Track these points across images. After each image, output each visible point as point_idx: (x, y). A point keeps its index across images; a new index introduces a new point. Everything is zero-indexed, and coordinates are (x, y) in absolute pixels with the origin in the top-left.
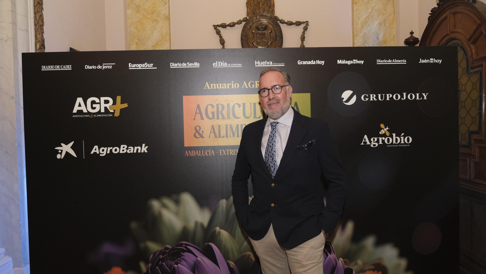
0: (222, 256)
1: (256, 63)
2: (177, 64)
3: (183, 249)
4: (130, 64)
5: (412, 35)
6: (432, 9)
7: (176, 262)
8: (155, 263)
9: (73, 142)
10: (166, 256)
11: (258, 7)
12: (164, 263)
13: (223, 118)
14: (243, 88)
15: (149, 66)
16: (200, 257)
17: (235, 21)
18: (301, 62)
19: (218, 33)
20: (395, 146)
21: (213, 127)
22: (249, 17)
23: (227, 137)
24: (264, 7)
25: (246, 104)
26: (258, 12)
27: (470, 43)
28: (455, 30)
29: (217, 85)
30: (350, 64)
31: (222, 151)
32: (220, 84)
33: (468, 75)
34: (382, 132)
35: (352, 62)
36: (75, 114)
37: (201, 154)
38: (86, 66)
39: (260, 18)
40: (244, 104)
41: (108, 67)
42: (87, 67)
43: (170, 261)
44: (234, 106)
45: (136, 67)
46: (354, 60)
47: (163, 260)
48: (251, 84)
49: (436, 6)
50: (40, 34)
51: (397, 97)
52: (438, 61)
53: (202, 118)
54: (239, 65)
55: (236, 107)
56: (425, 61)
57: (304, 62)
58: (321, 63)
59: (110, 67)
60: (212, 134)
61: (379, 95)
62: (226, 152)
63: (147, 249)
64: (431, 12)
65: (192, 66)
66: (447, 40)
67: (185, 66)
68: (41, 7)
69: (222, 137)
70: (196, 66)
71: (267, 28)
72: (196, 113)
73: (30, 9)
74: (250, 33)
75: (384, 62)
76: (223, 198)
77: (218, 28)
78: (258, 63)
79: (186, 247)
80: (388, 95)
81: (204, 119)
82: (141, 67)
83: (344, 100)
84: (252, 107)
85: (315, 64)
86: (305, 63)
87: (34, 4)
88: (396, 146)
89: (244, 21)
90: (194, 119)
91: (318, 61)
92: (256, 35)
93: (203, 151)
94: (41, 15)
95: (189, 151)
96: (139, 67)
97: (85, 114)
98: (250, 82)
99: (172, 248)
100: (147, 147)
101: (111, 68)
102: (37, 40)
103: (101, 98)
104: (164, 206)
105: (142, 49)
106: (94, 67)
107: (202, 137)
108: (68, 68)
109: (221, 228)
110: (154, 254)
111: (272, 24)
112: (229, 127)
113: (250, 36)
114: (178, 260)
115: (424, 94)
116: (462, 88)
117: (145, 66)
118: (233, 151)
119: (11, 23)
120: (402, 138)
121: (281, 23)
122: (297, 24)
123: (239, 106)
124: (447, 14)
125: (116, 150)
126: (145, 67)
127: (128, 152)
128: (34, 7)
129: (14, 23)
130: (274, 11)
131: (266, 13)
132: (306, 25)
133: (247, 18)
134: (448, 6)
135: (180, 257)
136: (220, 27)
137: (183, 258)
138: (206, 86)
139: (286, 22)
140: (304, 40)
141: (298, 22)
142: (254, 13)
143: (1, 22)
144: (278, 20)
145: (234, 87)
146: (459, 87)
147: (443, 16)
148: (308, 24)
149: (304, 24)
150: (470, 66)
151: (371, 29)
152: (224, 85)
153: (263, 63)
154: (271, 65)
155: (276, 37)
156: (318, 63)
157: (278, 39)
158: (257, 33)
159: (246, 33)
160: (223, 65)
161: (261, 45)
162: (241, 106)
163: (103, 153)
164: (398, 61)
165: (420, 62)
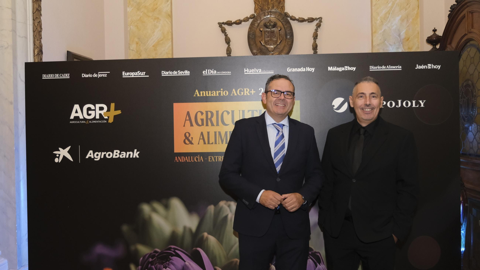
0: (209, 261)
1: (245, 71)
2: (168, 72)
3: (172, 253)
4: (123, 72)
5: (435, 33)
6: (452, 6)
7: (165, 265)
8: (144, 266)
9: (70, 147)
10: (155, 259)
11: (267, 3)
12: (153, 266)
13: (212, 125)
14: (232, 95)
15: (142, 74)
16: (188, 261)
17: (242, 19)
18: (291, 69)
19: (224, 31)
21: (202, 134)
22: (257, 14)
23: (216, 143)
24: (273, 3)
25: (235, 111)
26: (267, 8)
28: (473, 30)
29: (207, 92)
30: (341, 71)
31: (211, 158)
35: (343, 69)
36: (72, 120)
37: (190, 160)
38: (83, 74)
40: (233, 112)
41: (103, 75)
42: (84, 76)
43: (159, 264)
44: (223, 114)
45: (129, 75)
46: (345, 67)
47: (152, 263)
48: (240, 91)
49: (456, 3)
50: (38, 40)
51: (391, 104)
52: (436, 67)
53: (192, 125)
54: (229, 72)
55: (225, 113)
56: (423, 67)
57: (294, 69)
58: (311, 70)
60: (202, 141)
62: (215, 159)
63: (137, 251)
64: (450, 10)
65: (183, 74)
66: (466, 40)
67: (175, 74)
68: (39, 14)
69: (211, 144)
70: (187, 74)
71: (275, 26)
72: (186, 120)
73: (29, 16)
74: (258, 30)
75: (377, 68)
76: (211, 204)
78: (247, 70)
79: (174, 252)
82: (134, 76)
83: (335, 108)
84: (240, 115)
85: (305, 71)
86: (294, 70)
87: (33, 11)
89: (252, 18)
90: (184, 126)
91: (308, 68)
92: (265, 33)
93: (192, 157)
94: (39, 21)
95: (179, 157)
96: (132, 76)
97: (82, 120)
98: (240, 89)
99: (161, 252)
100: (138, 153)
101: (105, 76)
102: (35, 46)
103: (96, 105)
104: (154, 210)
106: (90, 76)
107: (192, 144)
108: (67, 76)
109: (209, 233)
110: (144, 257)
111: (282, 21)
112: (217, 134)
113: (258, 33)
114: (167, 264)
115: (421, 102)
117: (138, 74)
119: (11, 31)
121: (292, 20)
122: (309, 21)
123: (228, 113)
124: (465, 12)
125: (109, 155)
126: (138, 75)
127: (121, 157)
128: (33, 13)
129: (14, 31)
130: (284, 7)
131: (275, 9)
132: (319, 21)
133: (254, 14)
134: (466, 4)
135: (169, 261)
136: (226, 25)
137: (171, 262)
138: (195, 94)
139: (297, 18)
140: (317, 38)
141: (310, 19)
142: (262, 10)
143: (2, 30)
144: (288, 16)
145: (223, 94)
146: (475, 92)
147: (462, 14)
148: (322, 20)
149: (317, 20)
151: (392, 25)
152: (213, 92)
153: (252, 71)
154: (260, 72)
155: (286, 35)
156: (308, 70)
157: (288, 37)
158: (265, 32)
159: (253, 31)
160: (213, 73)
161: (270, 44)
162: (229, 113)
163: (97, 158)
164: (392, 67)
165: (417, 68)
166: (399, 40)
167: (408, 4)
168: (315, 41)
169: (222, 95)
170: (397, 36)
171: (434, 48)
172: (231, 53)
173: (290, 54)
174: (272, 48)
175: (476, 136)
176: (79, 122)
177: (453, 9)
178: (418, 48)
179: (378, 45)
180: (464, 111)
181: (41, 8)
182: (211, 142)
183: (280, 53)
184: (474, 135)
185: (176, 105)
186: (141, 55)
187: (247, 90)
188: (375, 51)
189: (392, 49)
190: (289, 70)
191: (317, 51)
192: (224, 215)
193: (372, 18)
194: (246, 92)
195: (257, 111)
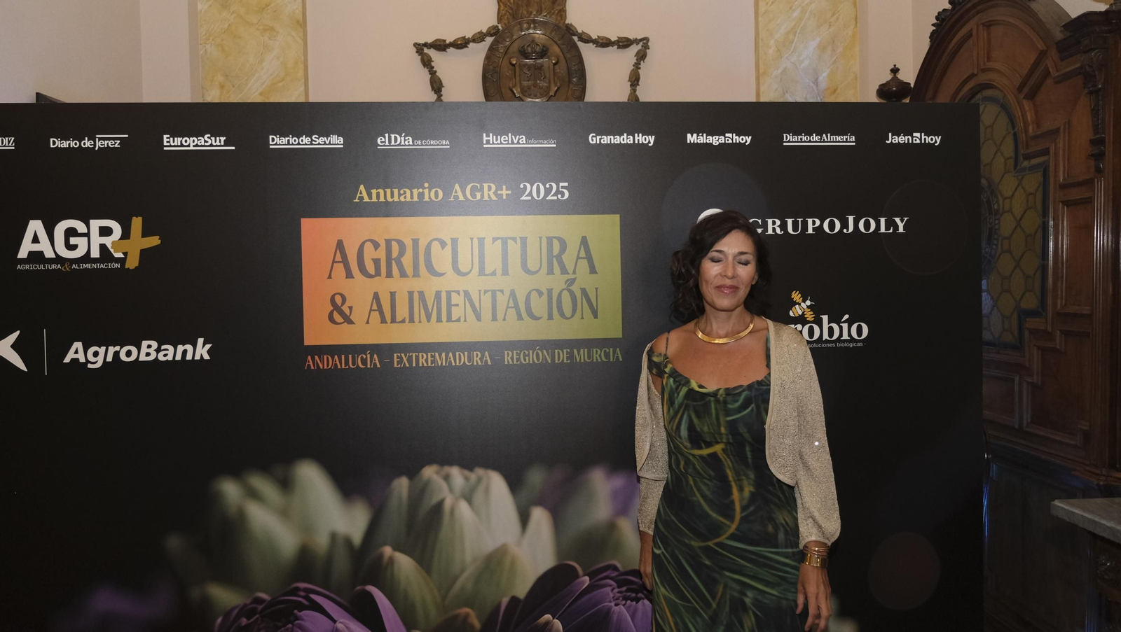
0: (398, 619)
1: (485, 138)
2: (287, 139)
3: (300, 602)
4: (165, 136)
5: (895, 75)
6: (939, 13)
9: (18, 332)
10: (257, 619)
11: (525, 2)
13: (403, 274)
14: (452, 199)
15: (216, 142)
16: (340, 621)
17: (469, 35)
18: (598, 137)
19: (427, 63)
20: (826, 345)
21: (376, 296)
22: (504, 26)
23: (412, 320)
24: (540, 1)
26: (525, 12)
27: (1021, 96)
28: (990, 65)
29: (388, 191)
30: (718, 144)
33: (1016, 174)
34: (796, 311)
35: (722, 140)
36: (22, 261)
37: (347, 363)
38: (52, 140)
39: (529, 28)
40: (455, 242)
41: (110, 143)
42: (54, 143)
44: (429, 245)
45: (182, 145)
46: (727, 135)
47: (247, 630)
48: (473, 190)
51: (832, 226)
52: (932, 139)
53: (349, 275)
54: (444, 142)
55: (436, 245)
56: (902, 139)
57: (605, 137)
58: (647, 142)
59: (116, 143)
60: (375, 315)
61: (790, 222)
62: (410, 360)
63: (206, 601)
64: (935, 21)
65: (325, 144)
66: (972, 88)
67: (306, 144)
69: (399, 322)
70: (335, 144)
71: (545, 54)
72: (334, 262)
74: (505, 62)
75: (801, 139)
76: (400, 473)
77: (426, 50)
78: (491, 138)
79: (307, 598)
80: (810, 221)
81: (353, 277)
82: (194, 146)
84: (474, 250)
85: (632, 142)
86: (606, 140)
88: (830, 345)
89: (491, 36)
90: (330, 277)
91: (640, 135)
92: (521, 70)
93: (350, 356)
95: (316, 357)
96: (189, 146)
97: (50, 261)
98: (472, 184)
99: (271, 600)
100: (208, 346)
101: (116, 146)
103: (92, 222)
104: (253, 494)
105: (234, 98)
106: (73, 144)
107: (351, 322)
108: (6, 143)
109: (397, 548)
110: (227, 614)
111: (559, 42)
112: (416, 296)
113: (506, 71)
114: (286, 630)
115: (898, 220)
116: (1003, 204)
117: (206, 141)
118: (427, 356)
120: (845, 326)
121: (582, 41)
122: (621, 44)
123: (443, 244)
124: (971, 25)
125: (129, 354)
126: (206, 144)
127: (161, 358)
130: (565, 11)
131: (545, 16)
132: (642, 46)
133: (497, 26)
134: (974, 6)
135: (292, 623)
136: (432, 49)
137: (299, 624)
138: (358, 195)
139: (594, 38)
140: (638, 85)
141: (624, 40)
142: (514, 16)
144: (575, 33)
145: (430, 198)
146: (997, 202)
147: (964, 31)
148: (649, 44)
149: (638, 44)
150: (1022, 151)
151: (801, 58)
152: (405, 192)
153: (502, 139)
154: (523, 144)
155: (570, 76)
156: (638, 140)
157: (574, 80)
158: (522, 66)
160: (403, 143)
161: (532, 96)
162: (446, 244)
163: (96, 362)
164: (834, 137)
165: (889, 142)
166: (816, 91)
167: (833, 14)
168: (635, 91)
169: (426, 199)
170: (811, 84)
175: (1000, 302)
176: (42, 267)
182: (398, 319)
184: (992, 298)
185: (306, 224)
187: (490, 188)
190: (594, 139)
192: (435, 500)
193: (757, 43)
194: (489, 192)
195: (514, 239)
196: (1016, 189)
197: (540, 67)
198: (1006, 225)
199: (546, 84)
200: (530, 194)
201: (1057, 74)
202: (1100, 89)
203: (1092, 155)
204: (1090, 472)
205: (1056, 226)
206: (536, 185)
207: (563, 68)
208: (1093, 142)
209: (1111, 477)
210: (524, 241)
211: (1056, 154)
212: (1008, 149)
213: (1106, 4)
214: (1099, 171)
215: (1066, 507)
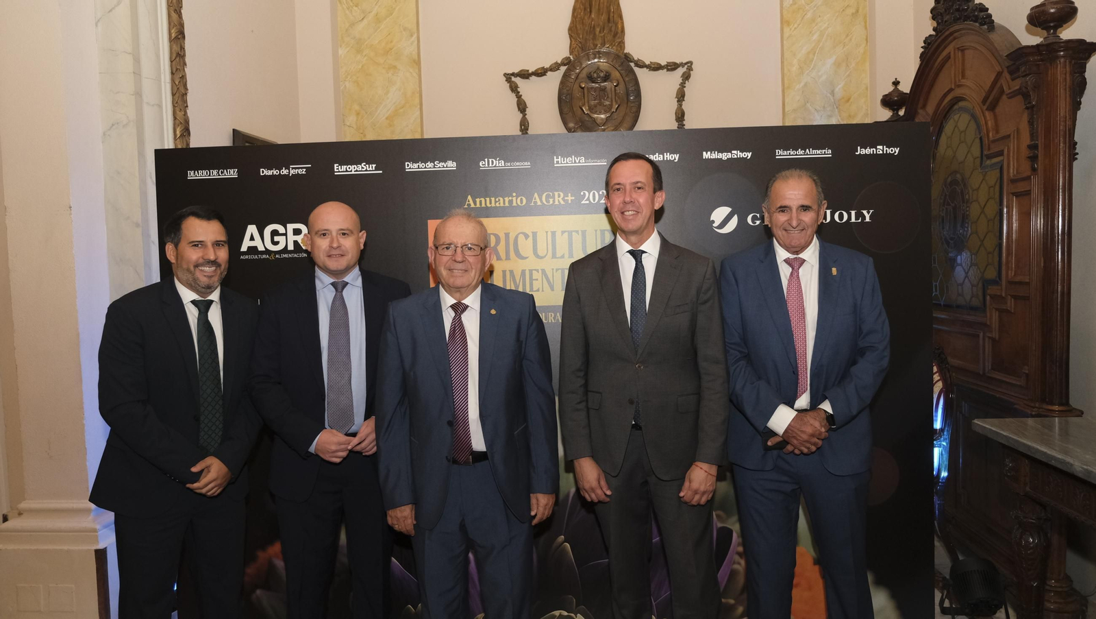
1: (555, 160)
2: (417, 164)
4: (335, 165)
5: (896, 87)
6: (926, 38)
11: (591, 36)
13: (498, 258)
14: (532, 204)
15: (369, 168)
17: (547, 66)
19: (514, 89)
22: (575, 57)
24: (604, 35)
25: (538, 234)
26: (592, 45)
27: (985, 107)
28: (964, 81)
29: (488, 199)
30: (726, 159)
32: (493, 199)
33: (982, 171)
35: (729, 156)
36: (244, 253)
38: (261, 170)
39: (594, 59)
40: (535, 234)
41: (300, 171)
42: (263, 172)
44: (517, 237)
45: (347, 171)
46: (733, 152)
48: (548, 197)
49: (933, 33)
50: (181, 110)
52: (892, 150)
54: (526, 163)
55: (521, 238)
56: (868, 151)
58: (673, 159)
59: (303, 171)
64: (923, 45)
65: (444, 167)
66: (951, 100)
67: (430, 168)
68: (182, 62)
70: (450, 167)
71: (608, 78)
73: (164, 68)
74: (576, 86)
75: (790, 153)
77: (513, 79)
78: (559, 160)
82: (354, 171)
83: (715, 225)
84: (548, 240)
85: (662, 159)
87: (171, 58)
89: (565, 65)
91: (668, 154)
92: (589, 92)
94: (183, 76)
96: (351, 171)
97: (262, 253)
98: (546, 193)
101: (303, 173)
102: (177, 121)
103: (288, 225)
106: (275, 173)
108: (232, 173)
111: (619, 68)
112: (508, 274)
113: (577, 93)
115: (865, 212)
116: (972, 195)
117: (362, 168)
119: (133, 95)
121: (637, 66)
122: (669, 67)
123: (527, 236)
124: (950, 48)
126: (363, 170)
128: (171, 62)
129: (138, 94)
130: (624, 43)
131: (608, 47)
132: (687, 69)
133: (569, 58)
134: (951, 34)
136: (518, 78)
138: (467, 203)
139: (647, 64)
140: (684, 100)
141: (672, 64)
142: (583, 49)
143: (117, 93)
144: (632, 60)
145: (517, 203)
146: (968, 193)
147: (945, 53)
148: (693, 66)
149: (683, 67)
150: (985, 152)
151: (820, 74)
152: (499, 200)
153: (568, 160)
154: (582, 163)
155: (628, 95)
156: (668, 157)
157: (632, 98)
158: (590, 89)
159: (568, 89)
160: (497, 165)
161: (598, 112)
162: (529, 236)
164: (815, 151)
165: (858, 153)
166: (832, 100)
167: (847, 36)
168: (681, 105)
169: (515, 204)
170: (829, 95)
171: (895, 115)
172: (527, 130)
173: (635, 129)
174: (602, 119)
175: (970, 274)
176: (256, 256)
177: (929, 44)
178: (866, 115)
179: (794, 110)
180: (947, 228)
181: (184, 51)
183: (616, 129)
184: (964, 270)
185: (431, 223)
186: (365, 136)
187: (559, 196)
188: (789, 123)
189: (819, 120)
191: (684, 123)
193: (782, 62)
194: (558, 198)
195: (577, 232)
196: (981, 183)
197: (604, 90)
198: (974, 210)
199: (608, 103)
200: (588, 199)
201: (1009, 91)
202: (1033, 106)
203: (1028, 157)
204: (1028, 405)
205: (1008, 212)
206: (592, 193)
207: (621, 89)
208: (1030, 147)
209: (1042, 408)
210: (584, 233)
211: (1008, 155)
212: (976, 151)
213: (1041, 37)
214: (1034, 170)
215: (981, 424)
